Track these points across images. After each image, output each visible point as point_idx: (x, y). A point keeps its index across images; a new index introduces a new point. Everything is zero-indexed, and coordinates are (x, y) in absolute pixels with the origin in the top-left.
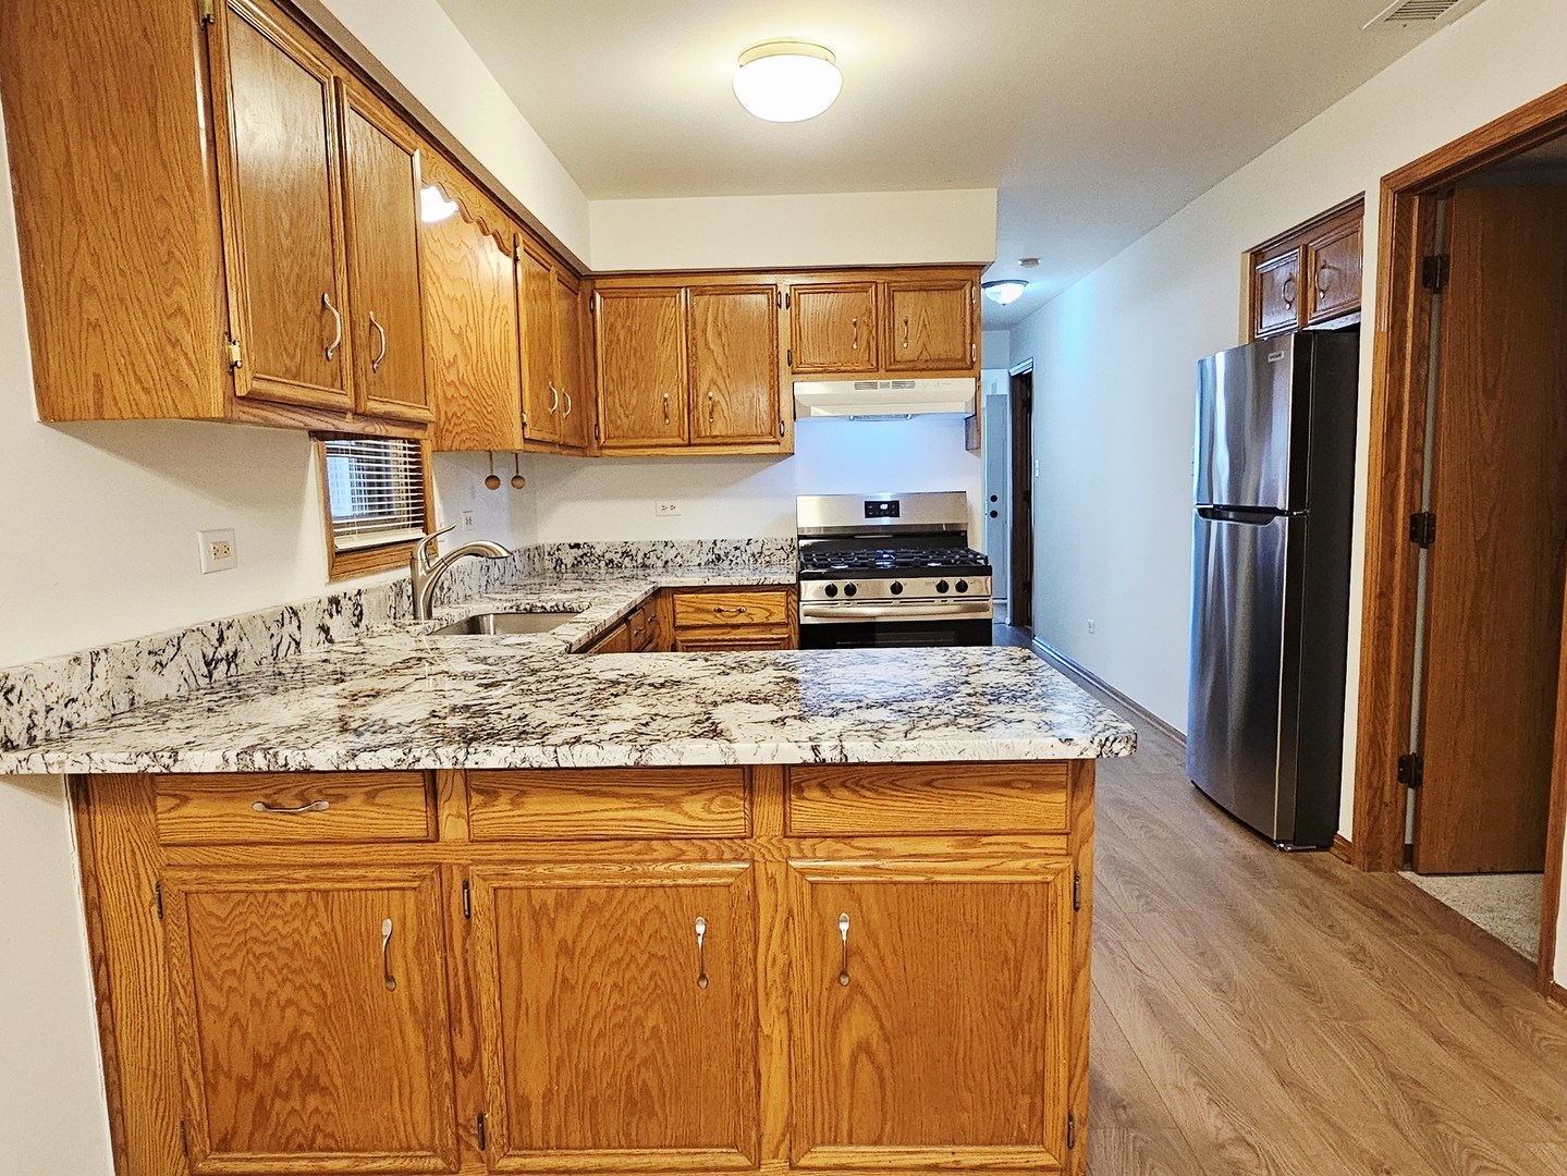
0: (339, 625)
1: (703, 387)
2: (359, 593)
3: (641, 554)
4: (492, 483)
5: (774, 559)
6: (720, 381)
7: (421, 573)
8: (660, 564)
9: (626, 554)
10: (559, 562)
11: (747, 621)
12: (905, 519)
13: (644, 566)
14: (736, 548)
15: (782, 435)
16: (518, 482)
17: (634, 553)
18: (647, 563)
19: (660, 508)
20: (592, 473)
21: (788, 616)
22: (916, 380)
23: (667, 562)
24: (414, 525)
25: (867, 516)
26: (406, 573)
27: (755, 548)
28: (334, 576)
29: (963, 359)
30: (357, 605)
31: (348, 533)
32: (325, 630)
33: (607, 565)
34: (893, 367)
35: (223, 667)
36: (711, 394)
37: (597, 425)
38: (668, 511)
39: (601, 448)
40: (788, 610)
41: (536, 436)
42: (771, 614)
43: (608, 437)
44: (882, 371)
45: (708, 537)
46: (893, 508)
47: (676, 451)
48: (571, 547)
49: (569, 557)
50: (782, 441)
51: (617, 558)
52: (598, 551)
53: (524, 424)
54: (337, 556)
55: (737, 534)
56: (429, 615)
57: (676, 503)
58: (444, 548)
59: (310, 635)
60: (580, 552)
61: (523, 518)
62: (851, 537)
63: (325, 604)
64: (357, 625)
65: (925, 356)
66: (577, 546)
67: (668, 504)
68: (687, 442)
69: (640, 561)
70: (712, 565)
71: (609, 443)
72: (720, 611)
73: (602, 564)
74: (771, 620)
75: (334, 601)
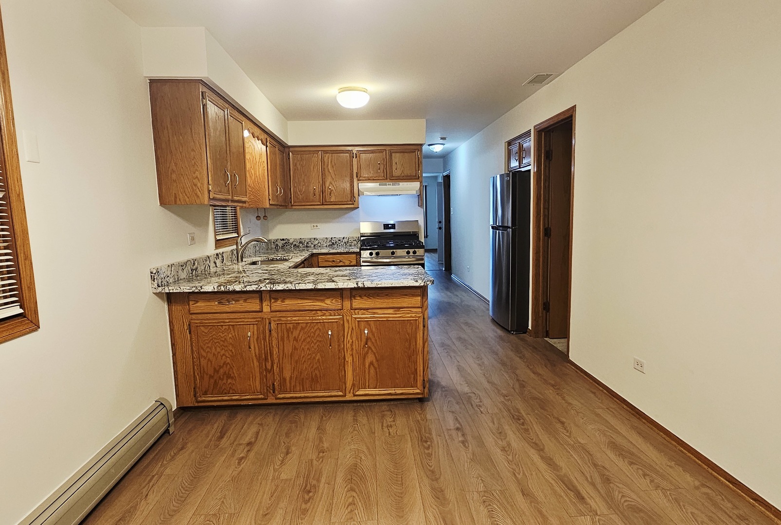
0: (218, 262)
1: (327, 185)
2: (223, 253)
3: (306, 243)
4: (258, 218)
5: (352, 244)
6: (333, 183)
7: (240, 247)
8: (312, 246)
9: (300, 242)
10: (277, 245)
11: (343, 264)
12: (397, 230)
13: (307, 247)
14: (339, 240)
15: (355, 201)
16: (265, 218)
17: (303, 242)
18: (308, 245)
19: (312, 226)
20: (289, 214)
21: (357, 263)
22: (400, 183)
23: (315, 245)
24: (235, 232)
25: (384, 229)
26: (235, 247)
27: (346, 240)
28: (217, 247)
29: (416, 176)
30: (222, 256)
31: (219, 234)
32: (215, 263)
33: (294, 246)
34: (392, 178)
35: (194, 271)
36: (330, 187)
37: (291, 198)
38: (315, 227)
39: (292, 206)
40: (357, 261)
41: (273, 203)
42: (351, 262)
43: (295, 202)
44: (388, 180)
45: (329, 236)
46: (393, 226)
47: (318, 207)
48: (281, 240)
49: (280, 244)
50: (355, 203)
51: (297, 244)
52: (291, 241)
53: (270, 200)
54: (217, 241)
55: (339, 235)
56: (242, 261)
57: (318, 225)
58: (244, 241)
59: (212, 265)
60: (284, 242)
61: (266, 230)
62: (379, 236)
63: (215, 256)
64: (222, 263)
65: (403, 174)
66: (283, 240)
67: (315, 225)
68: (321, 204)
69: (305, 245)
70: (331, 246)
71: (295, 204)
72: (334, 261)
73: (292, 246)
74: (351, 264)
75: (217, 255)
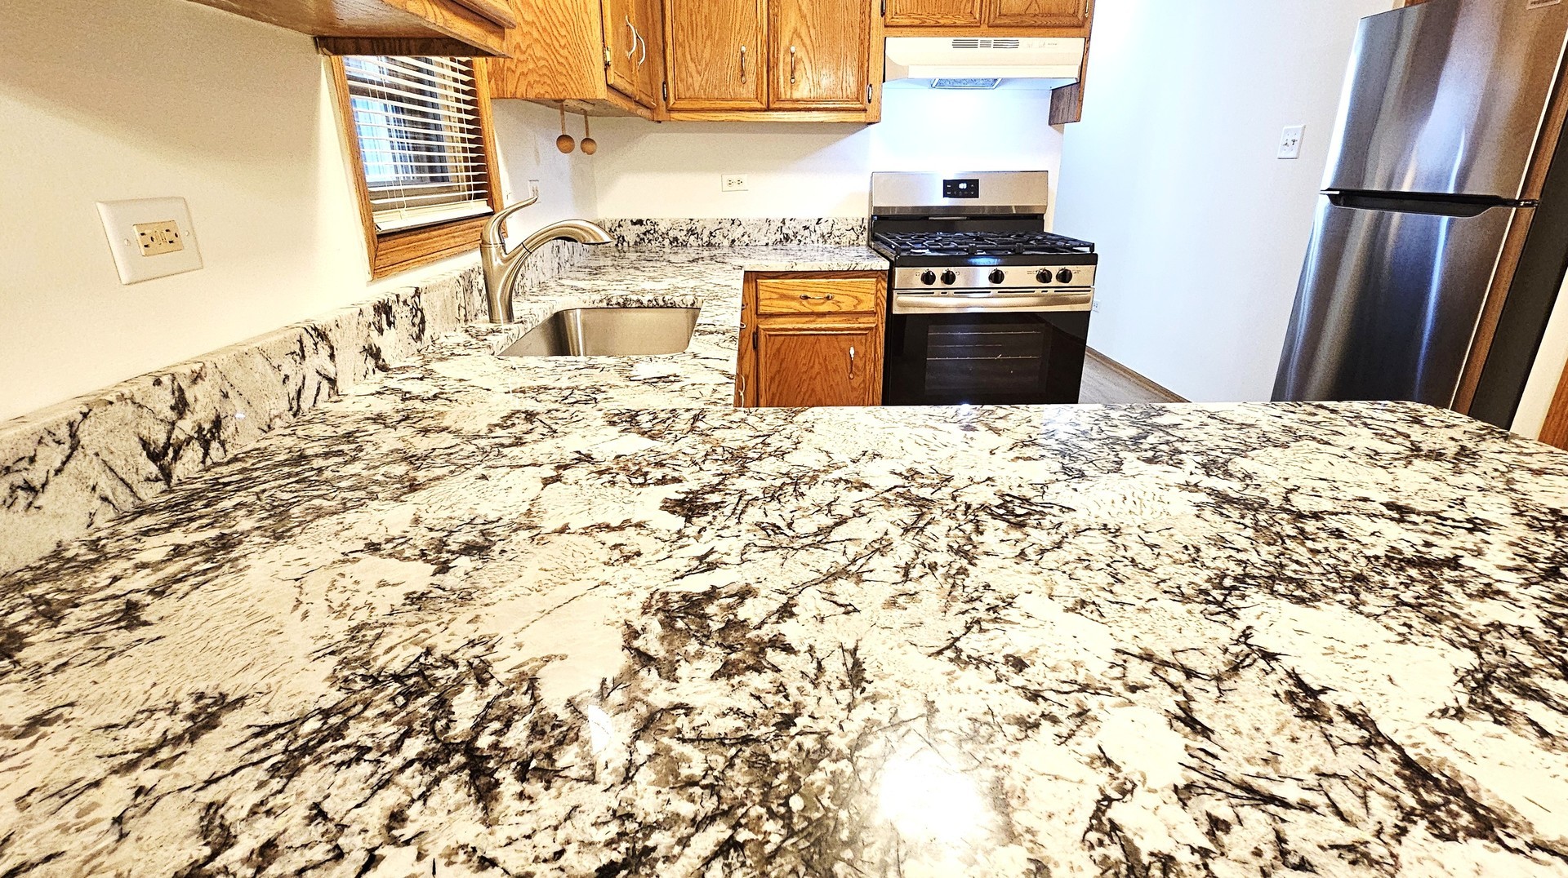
0: (394, 344)
1: (784, 42)
2: (417, 293)
3: (706, 233)
4: (566, 144)
5: (844, 240)
6: (803, 32)
7: (497, 262)
8: (726, 243)
9: (691, 232)
10: (621, 239)
11: (834, 309)
12: (986, 199)
13: (709, 244)
14: (806, 228)
15: (870, 101)
16: (589, 146)
17: (699, 231)
18: (713, 242)
19: (726, 183)
20: (658, 142)
21: (877, 305)
22: (1021, 40)
23: (733, 241)
24: (477, 197)
25: (945, 195)
26: (474, 259)
27: (824, 228)
28: (378, 271)
29: (1075, 14)
30: (417, 310)
31: (393, 207)
32: (374, 353)
33: (671, 243)
34: (998, 22)
36: (793, 49)
37: (665, 83)
38: (735, 186)
39: (670, 110)
40: (877, 298)
41: (621, 84)
42: (860, 301)
43: (678, 98)
44: (984, 27)
45: (776, 216)
46: (972, 188)
47: (753, 117)
48: (634, 224)
49: (631, 234)
50: (869, 107)
51: (681, 236)
52: (662, 228)
53: (607, 65)
54: (380, 239)
55: (805, 213)
56: (510, 317)
57: (744, 177)
58: (519, 230)
59: (350, 365)
60: (643, 229)
61: (585, 191)
62: (926, 218)
63: (370, 315)
64: (418, 338)
65: (1034, 9)
66: (640, 222)
67: (734, 178)
68: (764, 106)
69: (706, 239)
70: (779, 246)
71: (680, 105)
72: (806, 298)
73: (666, 242)
74: (860, 309)
75: (383, 309)
